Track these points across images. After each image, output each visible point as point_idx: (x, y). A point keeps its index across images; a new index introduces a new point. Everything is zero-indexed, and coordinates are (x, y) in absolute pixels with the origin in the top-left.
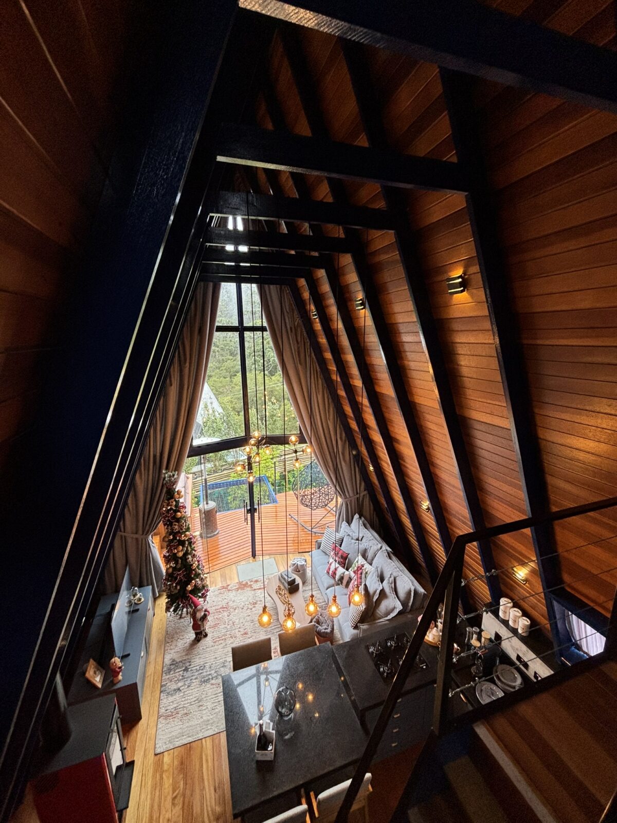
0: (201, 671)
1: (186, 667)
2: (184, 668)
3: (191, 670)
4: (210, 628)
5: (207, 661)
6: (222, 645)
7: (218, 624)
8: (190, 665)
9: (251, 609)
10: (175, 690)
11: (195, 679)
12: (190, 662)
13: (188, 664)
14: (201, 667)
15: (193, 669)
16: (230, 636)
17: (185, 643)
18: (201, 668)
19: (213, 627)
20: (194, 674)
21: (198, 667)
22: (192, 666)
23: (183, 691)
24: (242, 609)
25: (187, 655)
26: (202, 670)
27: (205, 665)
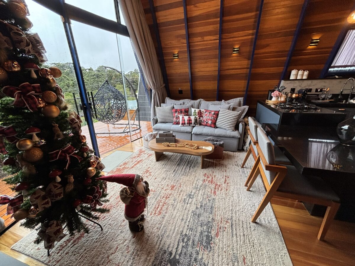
1: (170, 261)
3: (180, 255)
5: (180, 231)
20: (188, 253)
22: (173, 252)
25: (148, 253)
27: (184, 234)
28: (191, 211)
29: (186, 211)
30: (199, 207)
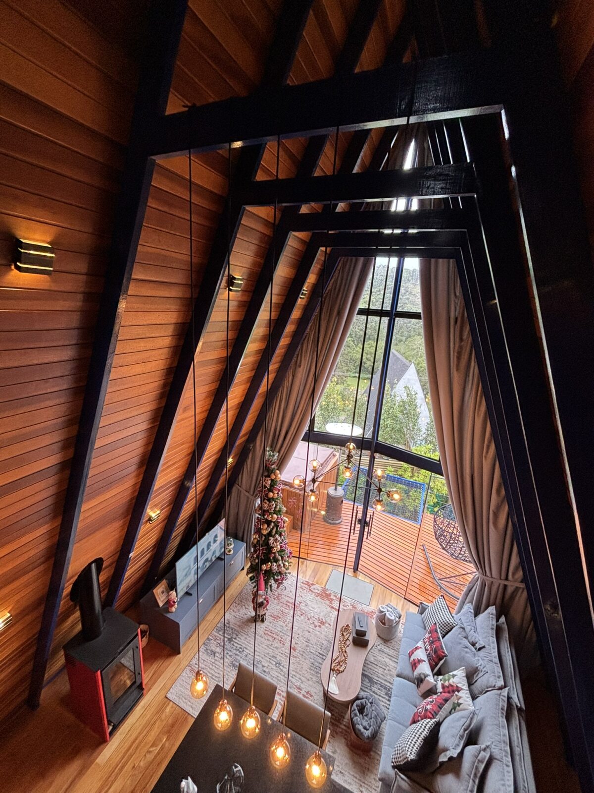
0: (238, 653)
1: (232, 638)
2: (230, 637)
3: (233, 644)
4: (271, 616)
5: (248, 648)
6: (268, 643)
7: (280, 618)
8: (235, 639)
9: (316, 626)
10: (212, 651)
11: (230, 656)
12: (237, 635)
13: (234, 636)
14: (241, 648)
15: (235, 644)
16: (280, 639)
17: (246, 614)
18: (240, 650)
19: (273, 617)
20: (232, 650)
21: (239, 646)
22: (236, 641)
23: (216, 658)
24: (308, 619)
25: (239, 626)
26: (240, 652)
27: (245, 649)
28: (261, 659)
29: (263, 656)
30: (265, 669)
